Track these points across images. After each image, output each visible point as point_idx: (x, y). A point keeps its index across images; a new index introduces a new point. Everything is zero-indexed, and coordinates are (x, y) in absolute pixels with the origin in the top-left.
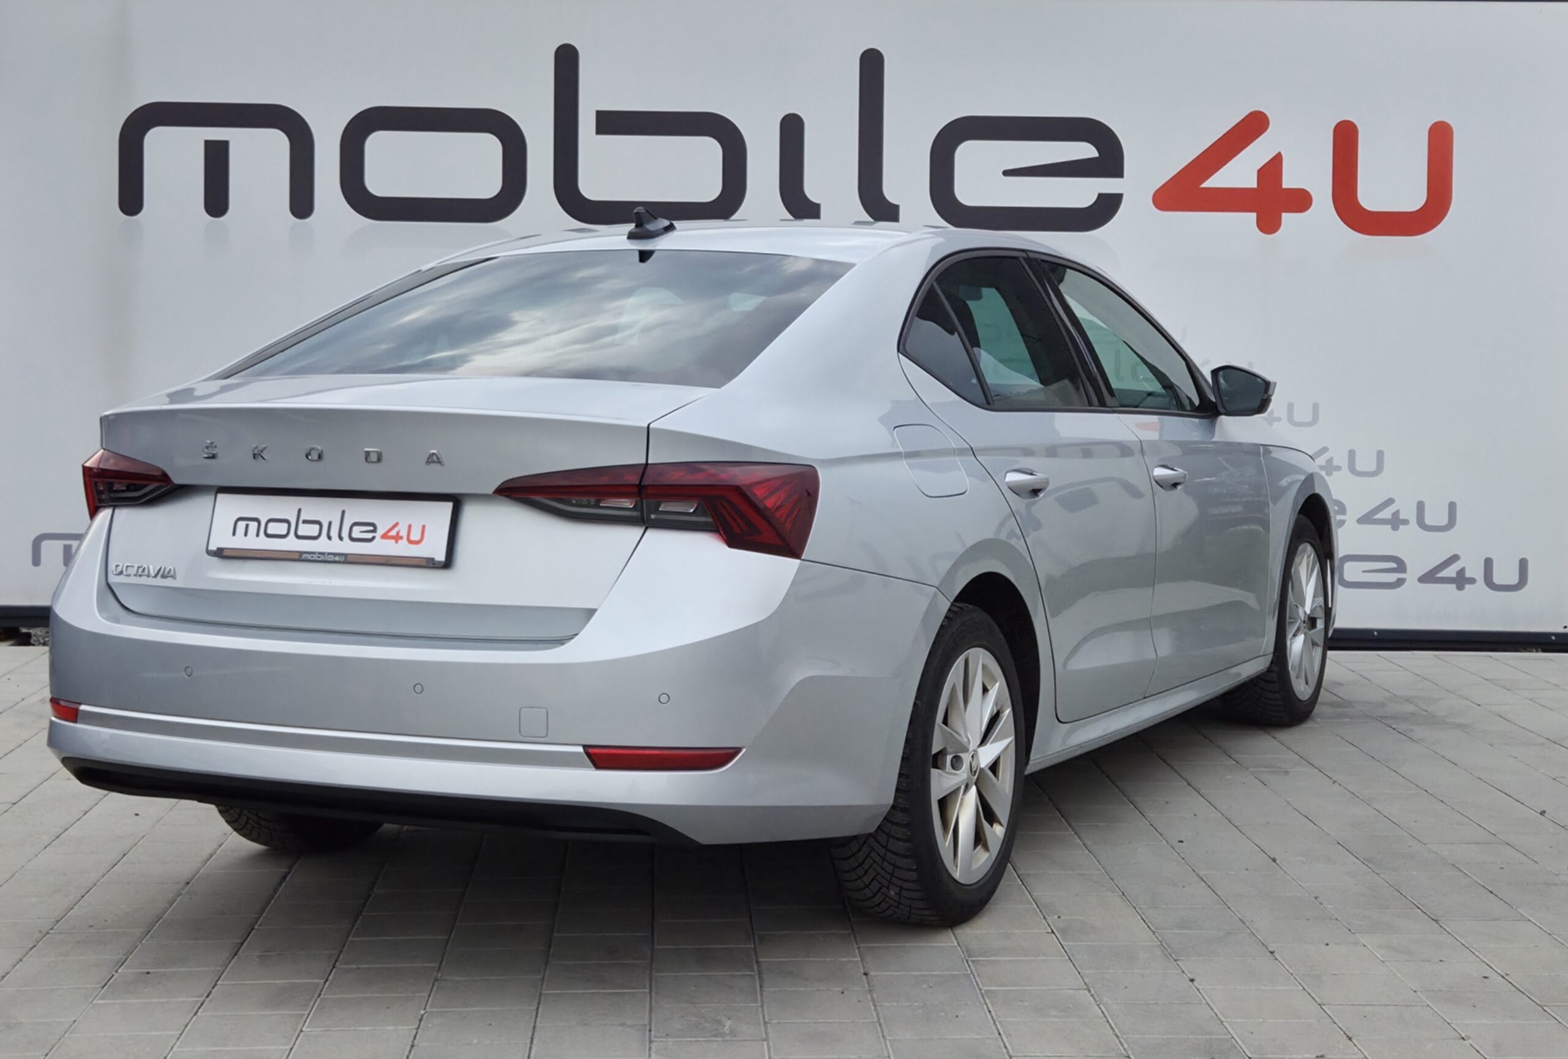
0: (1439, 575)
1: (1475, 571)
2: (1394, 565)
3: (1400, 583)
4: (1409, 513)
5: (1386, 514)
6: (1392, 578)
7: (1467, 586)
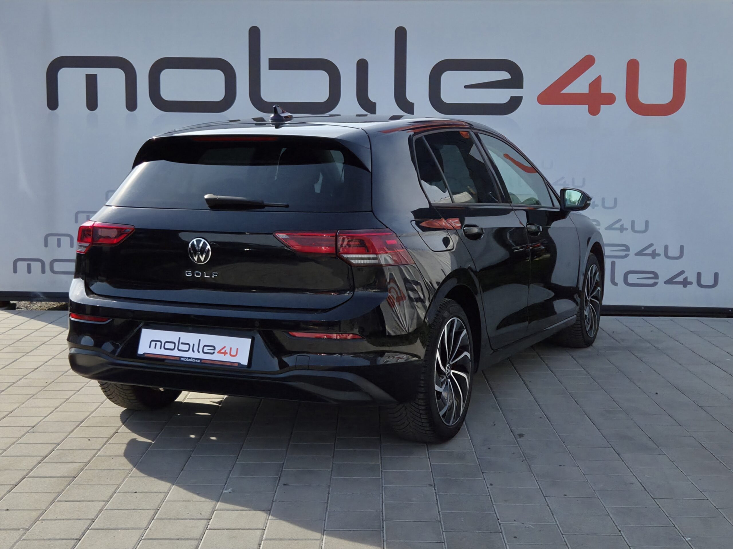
0: (675, 280)
1: (692, 278)
2: (652, 275)
3: (655, 284)
4: (660, 250)
5: (649, 251)
6: (651, 281)
7: (688, 286)
